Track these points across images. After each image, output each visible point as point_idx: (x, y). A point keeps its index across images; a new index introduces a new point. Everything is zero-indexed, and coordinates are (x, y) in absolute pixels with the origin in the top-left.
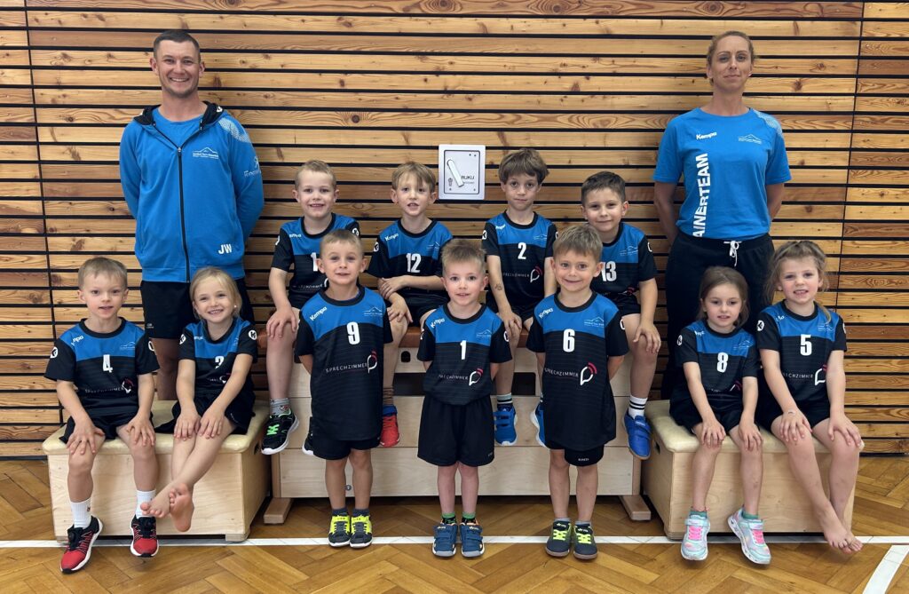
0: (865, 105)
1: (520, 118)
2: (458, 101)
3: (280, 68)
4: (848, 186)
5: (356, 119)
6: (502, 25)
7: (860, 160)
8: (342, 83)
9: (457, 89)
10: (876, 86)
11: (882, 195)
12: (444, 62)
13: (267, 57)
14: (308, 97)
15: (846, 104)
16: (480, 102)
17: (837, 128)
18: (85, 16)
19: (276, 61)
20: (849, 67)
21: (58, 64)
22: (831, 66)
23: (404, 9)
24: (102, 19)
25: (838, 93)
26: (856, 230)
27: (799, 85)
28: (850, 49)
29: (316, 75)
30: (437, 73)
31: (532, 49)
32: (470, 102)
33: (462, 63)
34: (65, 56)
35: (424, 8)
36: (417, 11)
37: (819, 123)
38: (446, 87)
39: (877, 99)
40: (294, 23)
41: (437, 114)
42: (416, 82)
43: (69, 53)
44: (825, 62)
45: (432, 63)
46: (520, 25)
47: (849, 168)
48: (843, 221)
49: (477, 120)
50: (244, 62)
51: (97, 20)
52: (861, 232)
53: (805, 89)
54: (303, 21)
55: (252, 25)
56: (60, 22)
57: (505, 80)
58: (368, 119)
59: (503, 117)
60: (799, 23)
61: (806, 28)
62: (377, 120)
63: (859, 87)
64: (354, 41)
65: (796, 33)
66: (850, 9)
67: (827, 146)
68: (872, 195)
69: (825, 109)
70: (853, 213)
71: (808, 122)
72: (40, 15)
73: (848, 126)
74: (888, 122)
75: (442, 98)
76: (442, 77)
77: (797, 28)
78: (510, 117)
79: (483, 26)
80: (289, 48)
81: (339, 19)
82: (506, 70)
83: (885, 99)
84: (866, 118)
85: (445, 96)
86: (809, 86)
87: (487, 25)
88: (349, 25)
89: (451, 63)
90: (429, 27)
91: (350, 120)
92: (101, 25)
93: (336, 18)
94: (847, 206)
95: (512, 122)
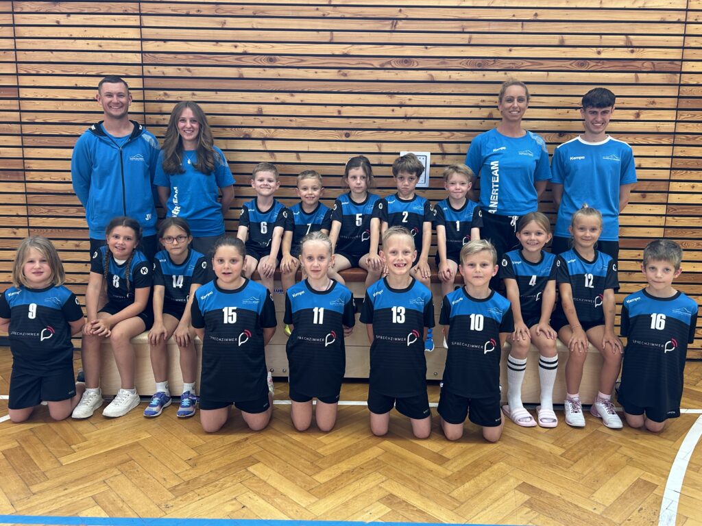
0: (682, 128)
1: (453, 135)
2: (414, 124)
3: (300, 102)
4: (670, 180)
5: (348, 135)
6: (444, 75)
7: (679, 164)
8: (339, 112)
9: (413, 116)
10: (690, 116)
11: (693, 187)
12: (405, 99)
13: (292, 95)
14: (317, 121)
15: (669, 127)
16: (428, 124)
17: (663, 143)
18: (179, 69)
19: (298, 98)
20: (672, 103)
21: (161, 99)
22: (660, 103)
23: (380, 65)
24: (189, 71)
25: (664, 120)
26: (675, 210)
27: (638, 115)
28: (672, 91)
29: (323, 107)
30: (401, 106)
31: (462, 91)
32: (421, 125)
33: (417, 100)
34: (166, 94)
35: (393, 64)
36: (389, 66)
37: (652, 140)
38: (406, 115)
39: (690, 124)
40: (310, 74)
41: (400, 132)
42: (386, 112)
43: (167, 92)
44: (656, 99)
45: (397, 99)
46: (455, 76)
47: (671, 169)
48: (667, 204)
49: (425, 136)
50: (277, 98)
51: (186, 72)
52: (680, 211)
53: (642, 118)
54: (316, 72)
55: (284, 75)
56: (163, 73)
57: (445, 111)
58: (355, 135)
59: (442, 134)
60: (638, 74)
61: (643, 78)
62: (361, 136)
63: (679, 116)
64: (348, 85)
65: (636, 81)
66: (673, 66)
67: (656, 155)
68: (686, 187)
69: (655, 130)
70: (674, 199)
71: (644, 139)
72: (151, 69)
73: (671, 141)
74: (697, 139)
75: (403, 122)
76: (403, 108)
77: (637, 78)
78: (447, 134)
79: (431, 75)
80: (306, 90)
81: (339, 71)
82: (445, 104)
83: (695, 124)
84: (683, 137)
85: (405, 120)
86: (645, 115)
87: (434, 75)
88: (345, 75)
89: (410, 100)
90: (396, 76)
91: (344, 136)
92: (189, 75)
93: (336, 70)
94: (669, 194)
95: (449, 137)
